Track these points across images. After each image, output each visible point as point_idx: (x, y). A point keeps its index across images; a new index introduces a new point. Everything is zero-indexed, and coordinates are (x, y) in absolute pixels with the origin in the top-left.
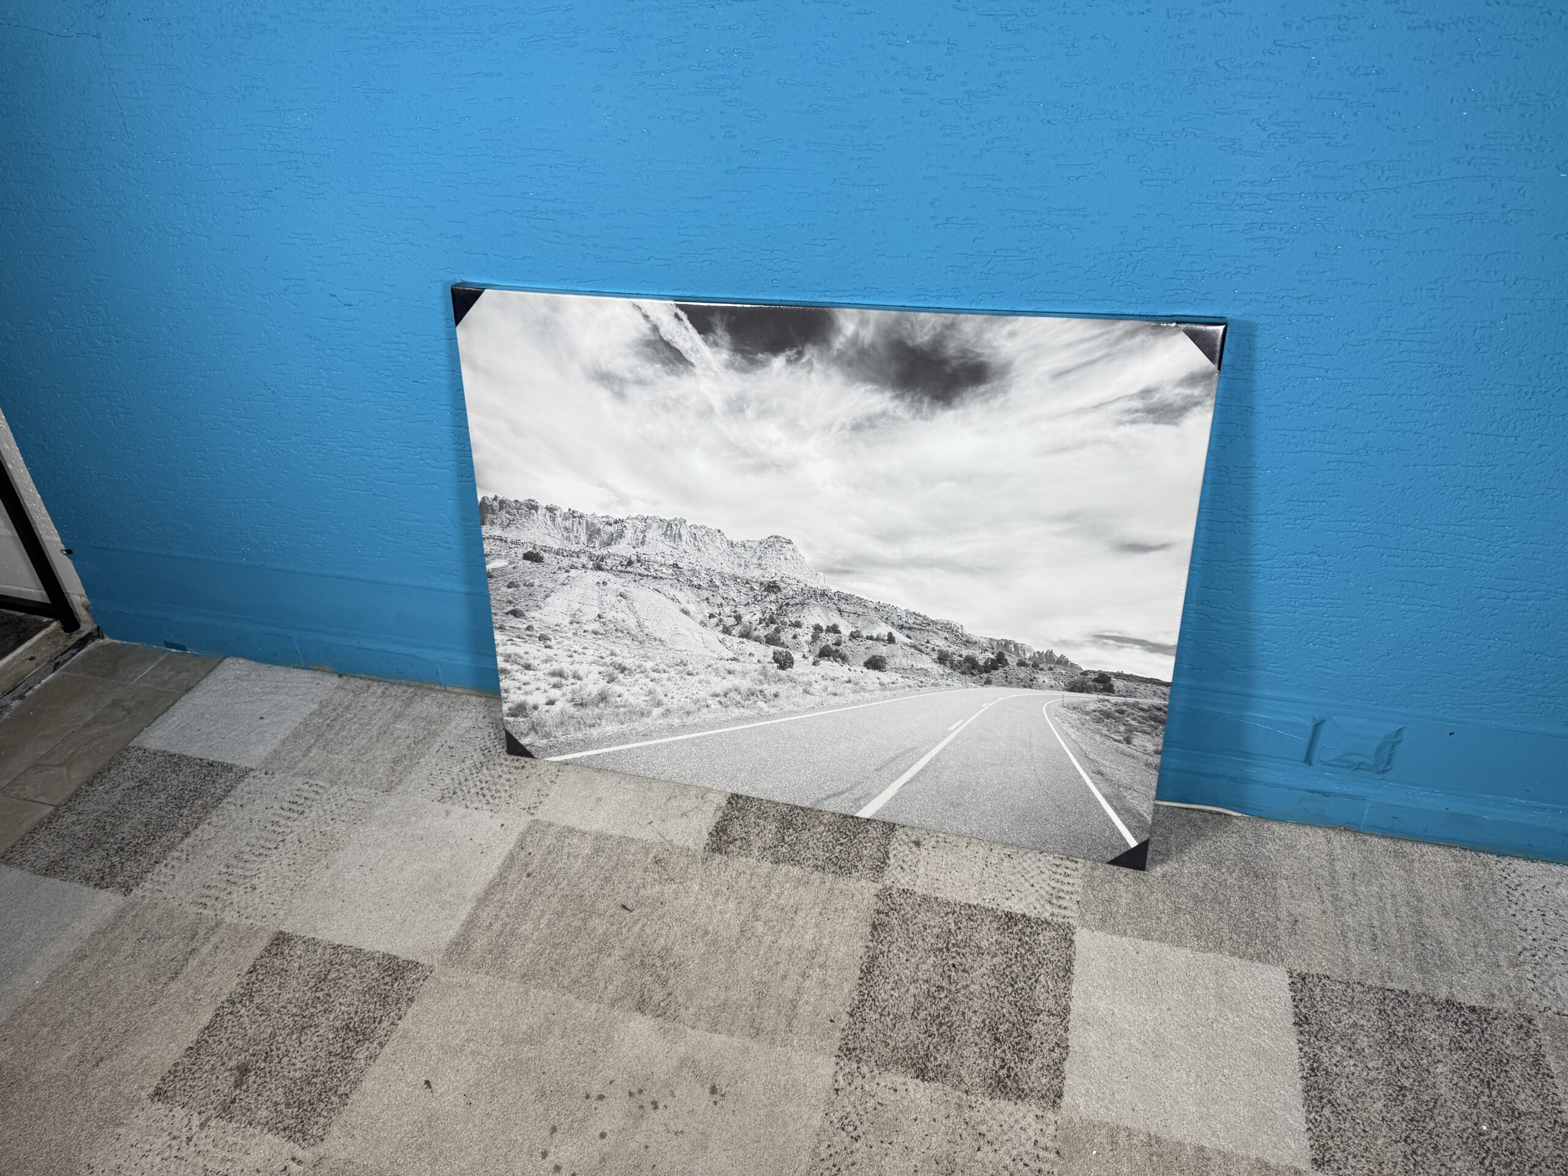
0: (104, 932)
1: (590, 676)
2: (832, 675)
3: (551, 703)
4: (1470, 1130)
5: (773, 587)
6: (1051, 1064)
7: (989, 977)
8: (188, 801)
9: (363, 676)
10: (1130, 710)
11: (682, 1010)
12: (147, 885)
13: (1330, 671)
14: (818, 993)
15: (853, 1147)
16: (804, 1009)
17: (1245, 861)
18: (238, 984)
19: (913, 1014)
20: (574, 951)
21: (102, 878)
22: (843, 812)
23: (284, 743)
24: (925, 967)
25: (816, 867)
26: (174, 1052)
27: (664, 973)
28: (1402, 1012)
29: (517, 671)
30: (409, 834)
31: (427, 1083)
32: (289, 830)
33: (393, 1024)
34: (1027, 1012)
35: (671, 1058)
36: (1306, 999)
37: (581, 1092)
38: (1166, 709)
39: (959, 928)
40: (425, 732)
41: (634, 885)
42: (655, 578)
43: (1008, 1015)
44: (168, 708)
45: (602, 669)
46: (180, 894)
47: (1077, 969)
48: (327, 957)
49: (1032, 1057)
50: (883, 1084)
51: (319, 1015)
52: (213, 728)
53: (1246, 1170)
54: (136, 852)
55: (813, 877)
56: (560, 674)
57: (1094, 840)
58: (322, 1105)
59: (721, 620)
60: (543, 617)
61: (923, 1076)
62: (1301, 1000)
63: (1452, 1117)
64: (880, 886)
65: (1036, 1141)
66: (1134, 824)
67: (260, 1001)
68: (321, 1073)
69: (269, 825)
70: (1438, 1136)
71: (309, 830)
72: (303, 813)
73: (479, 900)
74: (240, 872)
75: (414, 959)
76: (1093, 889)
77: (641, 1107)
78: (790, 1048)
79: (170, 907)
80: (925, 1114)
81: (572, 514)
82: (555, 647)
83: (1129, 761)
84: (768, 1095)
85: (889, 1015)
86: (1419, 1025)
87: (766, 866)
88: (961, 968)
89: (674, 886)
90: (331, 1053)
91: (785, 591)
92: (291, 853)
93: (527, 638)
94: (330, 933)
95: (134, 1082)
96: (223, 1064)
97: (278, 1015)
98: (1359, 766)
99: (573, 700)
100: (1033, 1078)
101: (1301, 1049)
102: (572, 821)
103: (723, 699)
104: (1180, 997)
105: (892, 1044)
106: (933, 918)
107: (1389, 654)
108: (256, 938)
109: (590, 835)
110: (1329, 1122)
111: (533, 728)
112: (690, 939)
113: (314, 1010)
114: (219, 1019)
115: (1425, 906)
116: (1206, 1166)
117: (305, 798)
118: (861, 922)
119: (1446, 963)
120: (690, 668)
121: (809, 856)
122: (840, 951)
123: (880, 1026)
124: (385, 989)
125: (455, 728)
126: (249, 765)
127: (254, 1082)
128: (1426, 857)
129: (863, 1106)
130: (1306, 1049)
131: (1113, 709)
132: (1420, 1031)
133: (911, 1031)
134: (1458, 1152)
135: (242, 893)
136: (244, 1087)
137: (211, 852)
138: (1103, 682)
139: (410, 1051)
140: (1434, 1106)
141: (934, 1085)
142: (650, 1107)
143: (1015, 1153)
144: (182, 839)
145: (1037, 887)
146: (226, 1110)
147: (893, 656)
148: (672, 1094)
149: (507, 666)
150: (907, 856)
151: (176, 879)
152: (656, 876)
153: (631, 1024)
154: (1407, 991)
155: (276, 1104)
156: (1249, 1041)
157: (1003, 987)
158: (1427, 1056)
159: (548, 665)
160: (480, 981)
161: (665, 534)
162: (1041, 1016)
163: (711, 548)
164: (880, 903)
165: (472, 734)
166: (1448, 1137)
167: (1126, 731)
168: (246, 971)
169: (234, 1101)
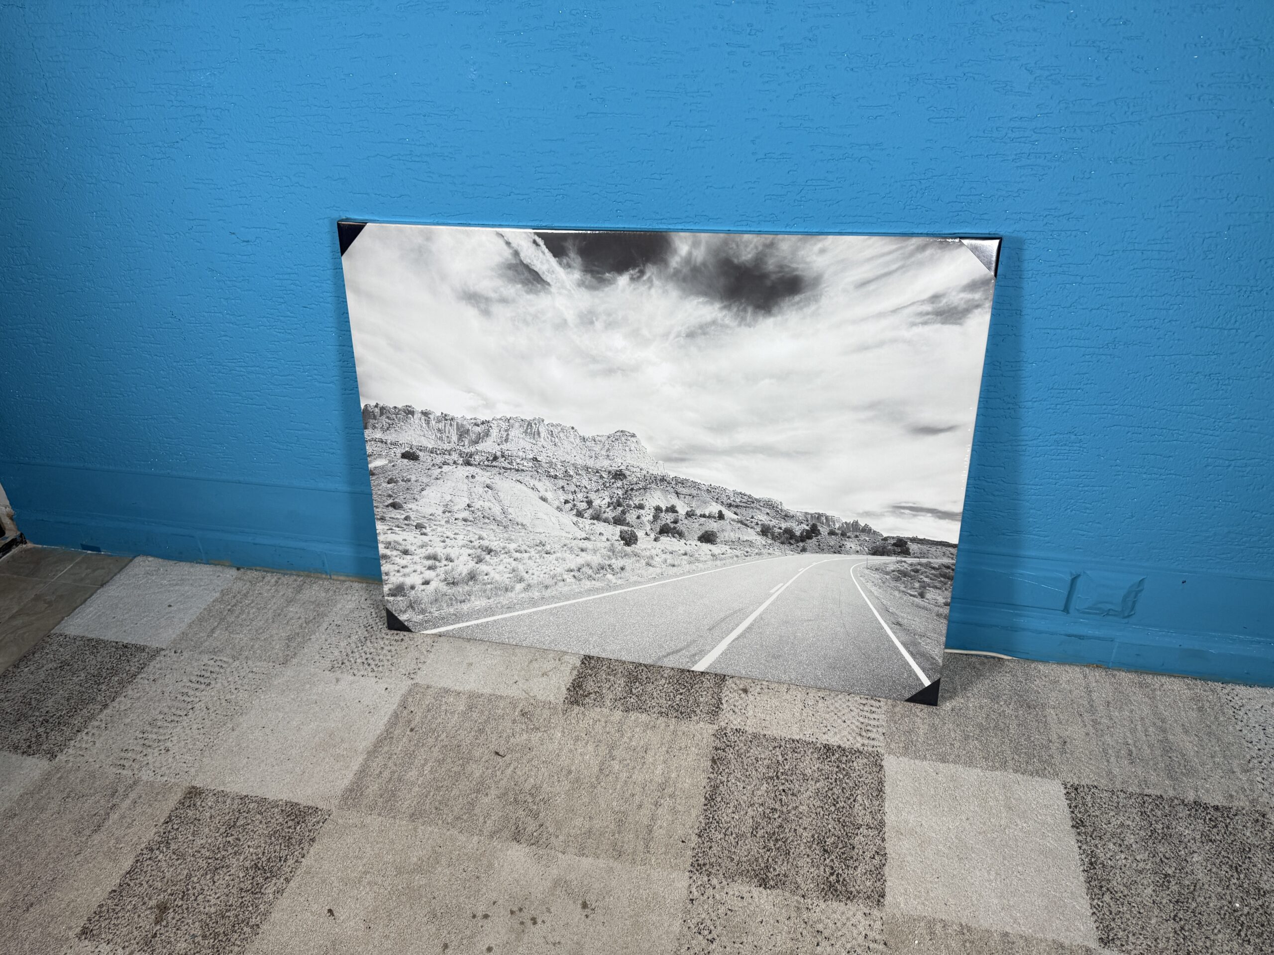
0: (32, 794)
1: (461, 558)
2: (670, 549)
3: (427, 583)
4: (1226, 908)
5: (619, 475)
6: (873, 869)
7: (814, 799)
8: (105, 678)
9: (258, 568)
10: (923, 569)
11: (553, 838)
12: (71, 751)
13: (1085, 533)
14: (670, 818)
15: (710, 949)
16: (658, 833)
17: (1018, 695)
18: (155, 833)
19: (752, 833)
20: (455, 792)
21: (29, 747)
22: (681, 667)
23: (190, 626)
24: (759, 793)
25: (661, 713)
26: (99, 895)
27: (535, 807)
28: (1159, 813)
29: (396, 556)
30: (305, 699)
31: (330, 911)
32: (198, 699)
33: (297, 861)
34: (849, 827)
35: (546, 880)
36: (1080, 806)
37: (468, 912)
38: (954, 567)
39: (786, 759)
40: (315, 614)
41: (505, 735)
42: (517, 470)
43: (833, 830)
44: (85, 600)
45: (471, 552)
46: (100, 758)
47: (887, 789)
48: (235, 806)
49: (856, 864)
50: (731, 893)
51: (230, 857)
52: (126, 616)
53: (1045, 950)
54: (59, 723)
55: (658, 722)
56: (434, 557)
57: (894, 681)
58: (236, 936)
59: (574, 505)
60: (419, 508)
61: (765, 885)
62: (1076, 807)
63: (1210, 898)
64: (716, 727)
65: (866, 935)
66: (928, 666)
67: (176, 847)
68: (234, 907)
69: (179, 696)
70: (1200, 913)
71: (215, 699)
72: (209, 684)
73: (368, 752)
74: (154, 737)
75: (314, 805)
76: (895, 723)
77: (522, 923)
78: (649, 867)
79: (91, 769)
80: (769, 917)
81: (445, 417)
82: (430, 534)
83: (923, 613)
84: (632, 907)
85: (732, 834)
86: (1174, 823)
87: (618, 715)
88: (790, 792)
89: (540, 734)
90: (242, 889)
91: (629, 478)
92: (200, 719)
93: (405, 527)
94: (237, 785)
95: (62, 923)
96: (144, 904)
97: (192, 859)
98: (1108, 613)
99: (445, 580)
100: (859, 882)
101: (1080, 847)
102: (447, 683)
103: (576, 574)
104: (976, 808)
105: (736, 859)
106: (764, 752)
107: (1132, 516)
108: (171, 793)
109: (464, 694)
110: (1110, 906)
111: (411, 606)
112: (556, 778)
113: (226, 853)
114: (139, 864)
115: (1168, 726)
116: (1011, 949)
117: (211, 672)
118: (702, 757)
119: (1191, 772)
120: (548, 548)
121: (654, 704)
122: (687, 783)
123: (725, 844)
124: (289, 832)
125: (341, 609)
126: (160, 646)
127: (173, 918)
128: (1165, 686)
129: (716, 913)
130: (1084, 847)
131: (909, 569)
132: (1176, 828)
133: (751, 847)
134: (1218, 927)
135: (156, 754)
136: (164, 923)
137: (128, 721)
138: (901, 546)
139: (314, 884)
140: (1194, 890)
141: (775, 892)
142: (529, 923)
143: (849, 946)
144: (101, 710)
145: (848, 722)
146: (147, 944)
147: (723, 530)
148: (548, 910)
149: (388, 552)
150: (737, 701)
151: (97, 745)
152: (524, 727)
153: (509, 852)
154: (1161, 796)
155: (194, 936)
156: (1036, 842)
157: (827, 807)
158: (1184, 848)
159: (424, 550)
160: (374, 821)
161: (526, 432)
162: (861, 830)
163: (565, 443)
164: (718, 741)
165: (356, 614)
166: (1209, 914)
167: (921, 587)
168: (162, 821)
169: (155, 936)
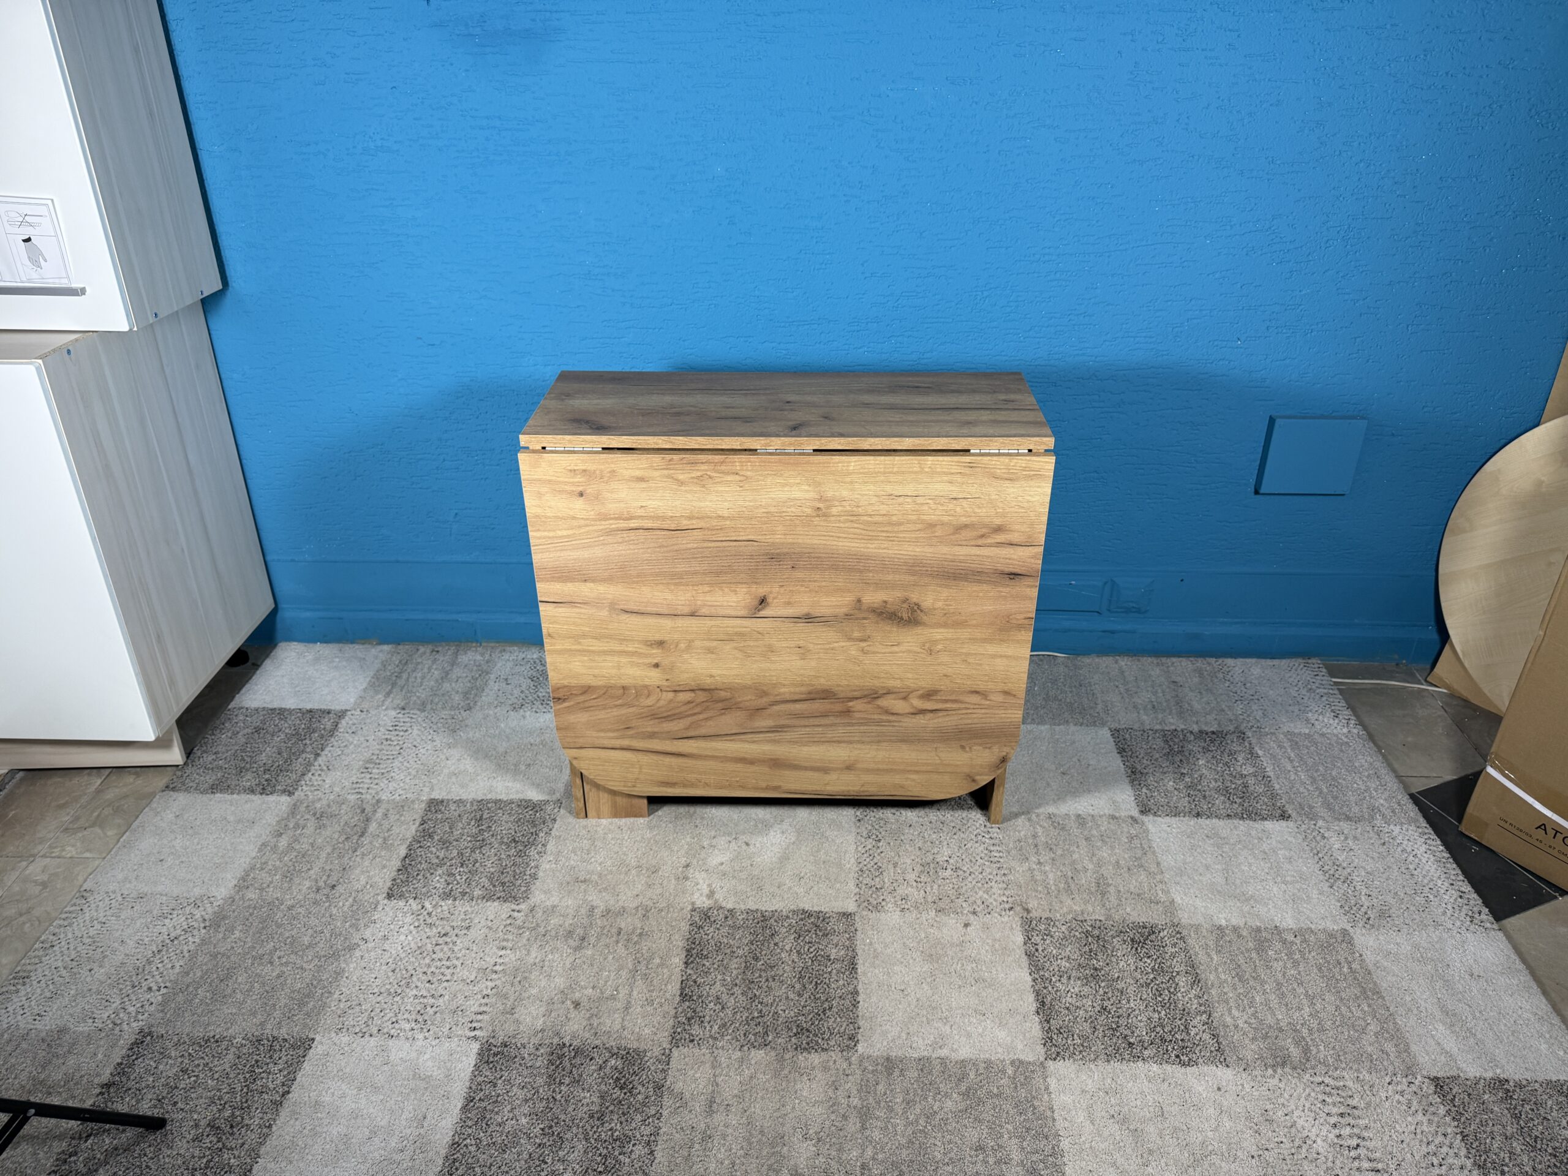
0: (287, 819)
8: (306, 735)
9: (408, 642)
12: (305, 788)
13: (1110, 548)
18: (416, 831)
21: (263, 789)
23: (365, 690)
26: (389, 874)
28: (1176, 740)
32: (401, 743)
33: (546, 834)
36: (1122, 741)
40: (479, 672)
44: (247, 681)
46: (336, 790)
48: (476, 807)
51: (489, 838)
52: (297, 689)
53: (1106, 821)
54: (281, 770)
58: (520, 882)
62: (1119, 741)
67: (439, 837)
68: (509, 866)
69: (385, 743)
72: (406, 731)
74: (377, 771)
75: (543, 799)
79: (332, 797)
90: (510, 855)
92: (413, 754)
94: (470, 794)
95: (367, 894)
96: (431, 874)
97: (458, 843)
98: (1131, 611)
101: (1124, 764)
108: (415, 805)
110: (1146, 794)
113: (483, 836)
114: (412, 851)
117: (404, 722)
119: (1195, 714)
124: (531, 818)
125: (502, 667)
126: (343, 708)
127: (461, 878)
128: (1175, 664)
129: (879, 827)
130: (1127, 764)
132: (1187, 746)
135: (387, 782)
136: (455, 882)
137: (345, 762)
139: (567, 846)
144: (315, 759)
146: (447, 895)
151: (327, 782)
154: (1176, 730)
155: (485, 887)
168: (417, 823)
169: (451, 890)
